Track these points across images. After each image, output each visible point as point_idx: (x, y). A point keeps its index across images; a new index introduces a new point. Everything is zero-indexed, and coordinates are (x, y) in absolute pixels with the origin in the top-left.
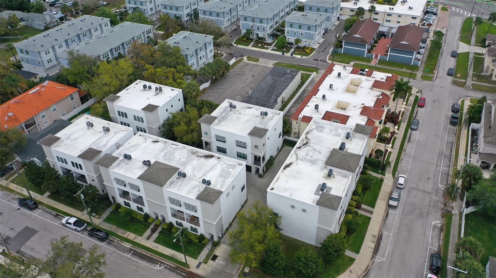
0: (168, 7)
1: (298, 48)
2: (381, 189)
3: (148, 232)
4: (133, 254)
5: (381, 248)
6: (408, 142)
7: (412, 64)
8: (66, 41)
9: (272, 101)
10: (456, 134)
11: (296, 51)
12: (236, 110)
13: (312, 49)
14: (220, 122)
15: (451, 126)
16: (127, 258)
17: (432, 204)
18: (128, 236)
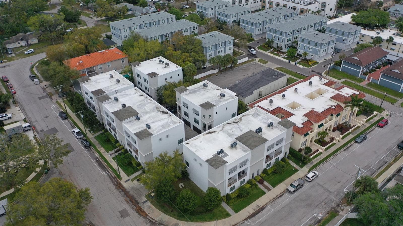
0: (221, 14)
1: (305, 59)
2: (291, 177)
3: (113, 152)
4: (97, 161)
5: (257, 216)
6: (345, 150)
7: (400, 92)
8: (140, 25)
9: (250, 92)
10: (396, 157)
11: (302, 61)
12: (207, 88)
13: (316, 62)
14: (190, 93)
15: (397, 149)
16: (92, 162)
17: (327, 201)
18: (101, 150)
